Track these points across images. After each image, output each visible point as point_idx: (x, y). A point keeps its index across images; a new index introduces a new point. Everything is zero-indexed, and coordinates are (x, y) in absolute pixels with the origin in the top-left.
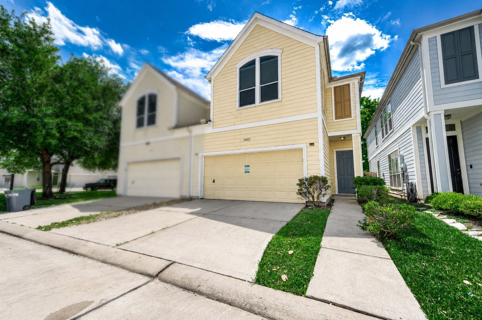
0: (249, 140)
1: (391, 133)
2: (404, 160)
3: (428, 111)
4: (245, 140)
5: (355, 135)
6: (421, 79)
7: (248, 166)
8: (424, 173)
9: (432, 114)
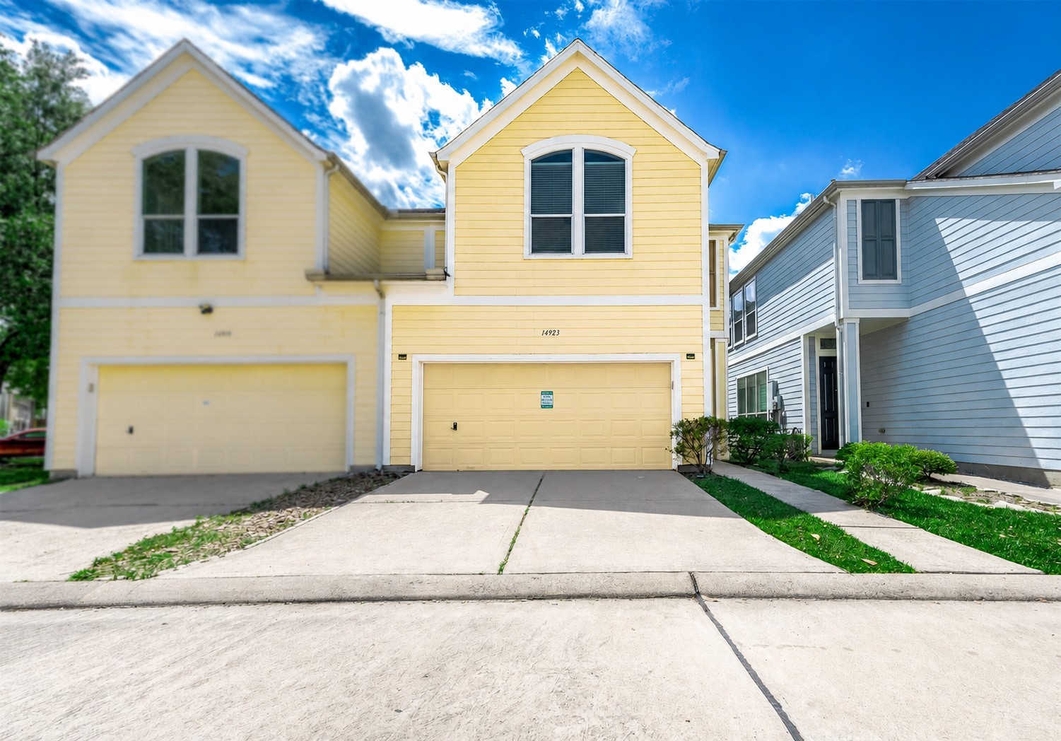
0: (556, 333)
1: (749, 341)
2: (777, 390)
3: (842, 317)
4: (546, 334)
5: (720, 340)
6: (833, 260)
7: (550, 392)
8: (814, 414)
9: (846, 321)
